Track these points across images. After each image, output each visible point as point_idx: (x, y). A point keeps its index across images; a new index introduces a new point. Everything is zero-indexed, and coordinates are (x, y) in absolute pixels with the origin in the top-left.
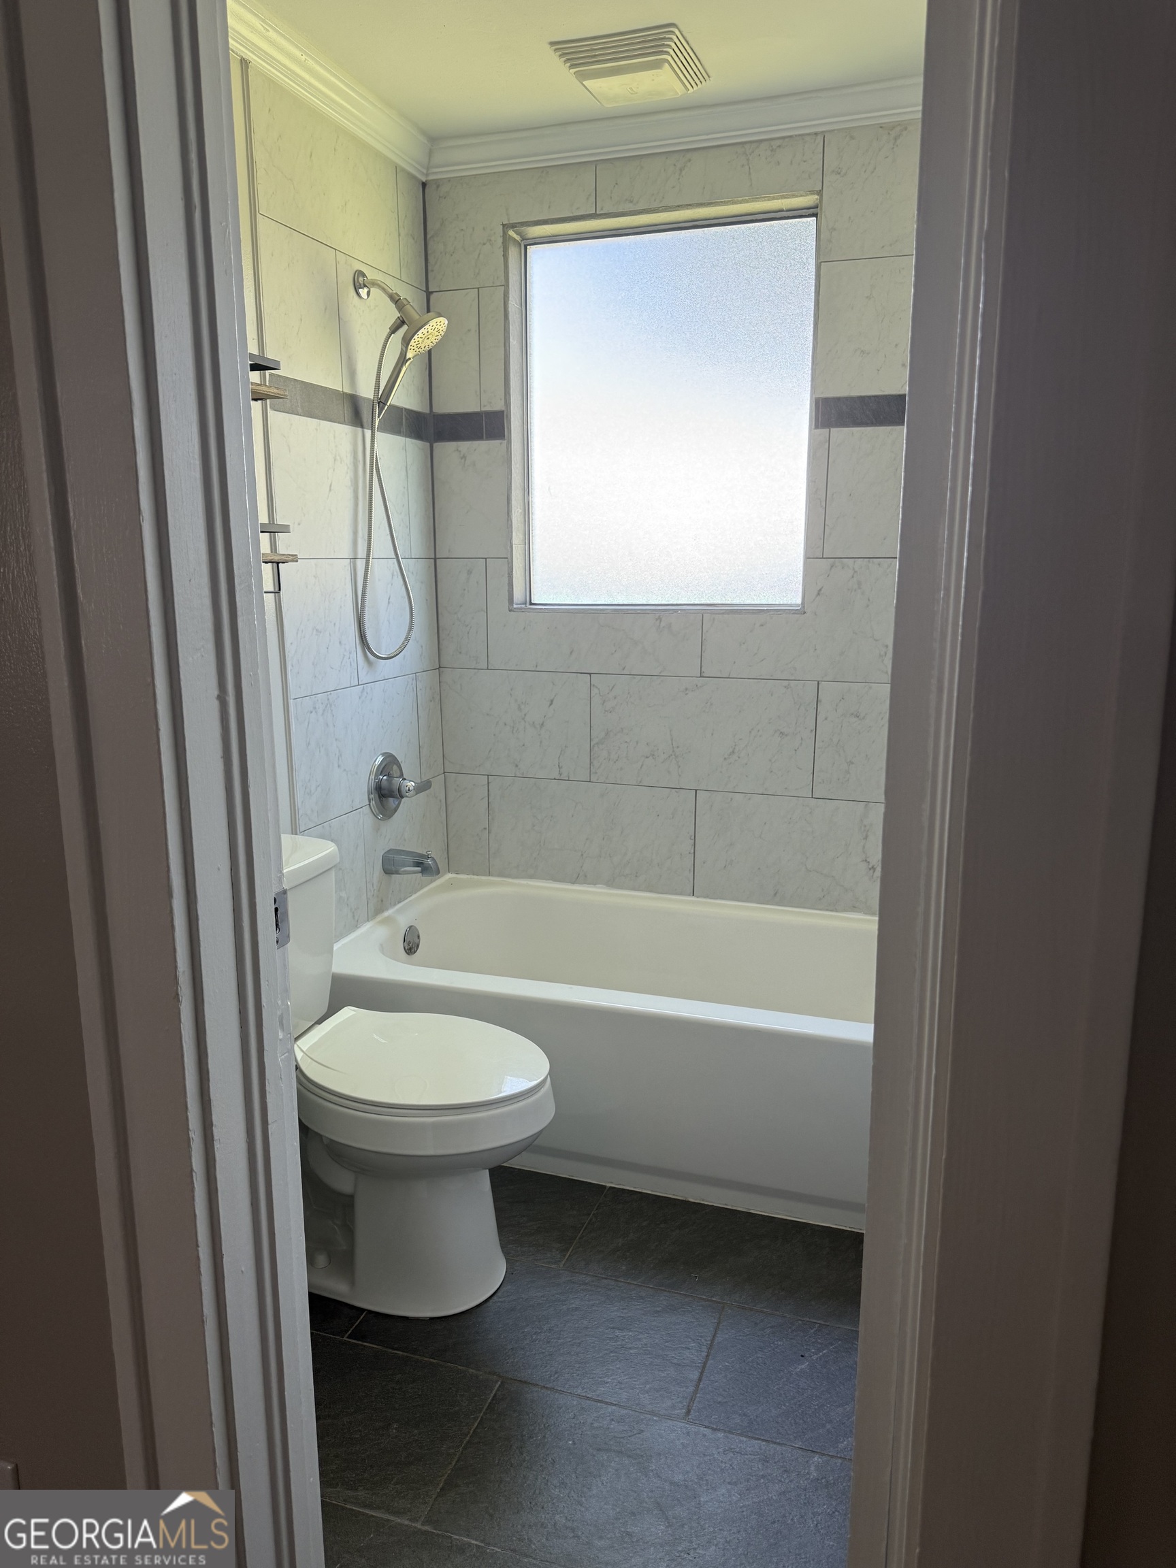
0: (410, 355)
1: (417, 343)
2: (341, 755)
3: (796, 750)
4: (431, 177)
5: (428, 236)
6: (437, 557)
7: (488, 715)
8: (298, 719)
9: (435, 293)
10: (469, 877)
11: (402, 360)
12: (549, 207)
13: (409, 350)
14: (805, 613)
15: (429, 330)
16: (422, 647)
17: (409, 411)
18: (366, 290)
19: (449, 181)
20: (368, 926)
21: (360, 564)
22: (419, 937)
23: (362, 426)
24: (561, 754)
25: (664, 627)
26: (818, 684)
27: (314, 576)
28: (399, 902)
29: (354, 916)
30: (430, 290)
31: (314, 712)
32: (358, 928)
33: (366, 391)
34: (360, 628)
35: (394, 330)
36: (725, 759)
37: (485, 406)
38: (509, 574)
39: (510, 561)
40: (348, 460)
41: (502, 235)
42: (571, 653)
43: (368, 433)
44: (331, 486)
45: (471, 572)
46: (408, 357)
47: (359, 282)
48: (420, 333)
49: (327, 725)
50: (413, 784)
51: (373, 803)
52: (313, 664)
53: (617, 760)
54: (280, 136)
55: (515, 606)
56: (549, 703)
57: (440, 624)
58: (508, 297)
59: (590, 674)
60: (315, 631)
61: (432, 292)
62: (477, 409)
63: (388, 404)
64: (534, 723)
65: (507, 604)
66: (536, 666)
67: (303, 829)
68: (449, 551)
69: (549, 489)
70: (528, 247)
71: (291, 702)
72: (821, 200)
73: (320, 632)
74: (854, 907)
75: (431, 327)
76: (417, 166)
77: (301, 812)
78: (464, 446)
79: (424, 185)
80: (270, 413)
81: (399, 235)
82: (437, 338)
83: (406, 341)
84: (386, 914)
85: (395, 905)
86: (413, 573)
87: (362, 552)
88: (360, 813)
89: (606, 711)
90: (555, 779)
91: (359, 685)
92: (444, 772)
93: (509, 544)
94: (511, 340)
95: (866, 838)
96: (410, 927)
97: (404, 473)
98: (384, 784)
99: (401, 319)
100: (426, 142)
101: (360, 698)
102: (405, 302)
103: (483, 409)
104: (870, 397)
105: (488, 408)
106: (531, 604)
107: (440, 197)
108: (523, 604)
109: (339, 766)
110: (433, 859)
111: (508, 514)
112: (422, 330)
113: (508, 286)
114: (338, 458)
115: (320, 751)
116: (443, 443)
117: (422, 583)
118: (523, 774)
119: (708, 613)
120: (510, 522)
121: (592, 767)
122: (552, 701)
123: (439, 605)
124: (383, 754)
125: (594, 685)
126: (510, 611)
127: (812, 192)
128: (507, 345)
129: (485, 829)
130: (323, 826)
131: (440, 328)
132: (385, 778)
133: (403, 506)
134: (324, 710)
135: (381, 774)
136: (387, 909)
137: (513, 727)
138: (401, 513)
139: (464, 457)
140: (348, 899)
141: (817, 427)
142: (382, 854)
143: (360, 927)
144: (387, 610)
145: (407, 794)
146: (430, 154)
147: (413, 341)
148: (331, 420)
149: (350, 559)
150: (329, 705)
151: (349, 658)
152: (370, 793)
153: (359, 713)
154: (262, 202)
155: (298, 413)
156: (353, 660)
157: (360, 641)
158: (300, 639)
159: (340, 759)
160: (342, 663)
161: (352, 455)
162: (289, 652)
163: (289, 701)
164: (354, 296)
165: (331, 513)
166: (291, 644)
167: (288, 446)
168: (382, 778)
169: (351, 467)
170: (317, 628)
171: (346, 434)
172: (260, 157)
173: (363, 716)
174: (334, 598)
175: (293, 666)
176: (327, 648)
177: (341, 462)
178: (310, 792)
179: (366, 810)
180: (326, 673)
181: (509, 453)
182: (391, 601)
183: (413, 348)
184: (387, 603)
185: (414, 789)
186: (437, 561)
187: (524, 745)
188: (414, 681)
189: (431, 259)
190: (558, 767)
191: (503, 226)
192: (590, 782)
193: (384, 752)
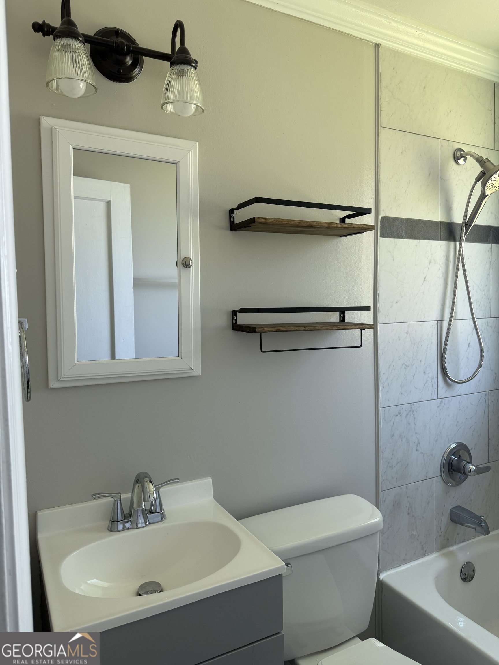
1: (491, 184)
2: (419, 443)
8: (385, 420)
13: (486, 190)
16: (496, 374)
17: (496, 228)
18: (463, 159)
20: (434, 555)
21: (445, 324)
22: (474, 570)
23: (455, 240)
27: (406, 333)
29: (423, 548)
31: (399, 415)
32: (426, 556)
33: (457, 218)
34: (442, 365)
35: (478, 180)
40: (442, 261)
43: (458, 244)
44: (425, 278)
46: (486, 194)
47: (459, 154)
48: (493, 177)
49: (409, 424)
50: (475, 468)
51: (444, 475)
52: (401, 386)
54: (401, 81)
60: (404, 365)
63: (473, 225)
67: (383, 489)
71: (381, 410)
73: (408, 366)
77: (383, 478)
80: (380, 239)
81: (495, 123)
83: (484, 185)
84: (450, 549)
86: (491, 327)
87: (447, 316)
88: (433, 481)
91: (438, 399)
96: (468, 563)
97: (488, 266)
98: (454, 463)
99: (483, 172)
101: (438, 407)
102: (487, 160)
109: (417, 450)
110: (485, 522)
114: (433, 261)
115: (402, 440)
117: (498, 333)
124: (457, 443)
130: (401, 488)
132: (456, 459)
133: (486, 286)
134: (407, 415)
135: (453, 455)
136: (451, 546)
138: (484, 290)
140: (418, 536)
142: (450, 508)
143: (428, 555)
144: (466, 352)
145: (469, 473)
147: (488, 183)
148: (429, 239)
149: (438, 321)
150: (411, 412)
151: (431, 382)
152: (442, 466)
153: (436, 416)
154: (384, 120)
155: (402, 238)
156: (435, 383)
157: (441, 371)
158: (392, 371)
159: (418, 445)
160: (424, 385)
161: (445, 258)
162: (381, 379)
163: (379, 408)
164: (453, 164)
165: (424, 294)
166: (384, 374)
167: (393, 257)
168: (454, 458)
169: (443, 266)
170: (406, 364)
171: (441, 246)
172: (384, 95)
173: (440, 419)
174: (422, 345)
175: (383, 387)
176: (413, 376)
177: (435, 263)
178: (392, 465)
179: (439, 479)
180: (410, 392)
182: (470, 345)
183: (489, 188)
184: (467, 347)
185: (474, 471)
188: (487, 396)
193: (456, 441)
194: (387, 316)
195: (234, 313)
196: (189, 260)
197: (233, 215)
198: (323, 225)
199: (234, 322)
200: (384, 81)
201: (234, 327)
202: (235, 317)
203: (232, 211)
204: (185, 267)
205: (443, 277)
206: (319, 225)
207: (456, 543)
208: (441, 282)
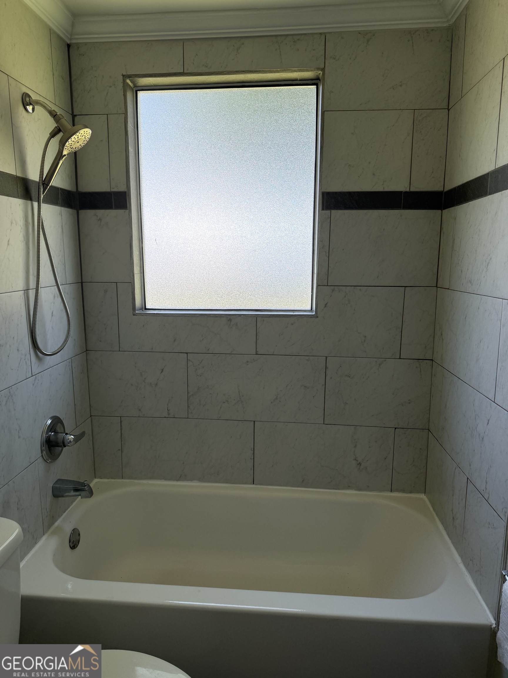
0: (65, 152)
1: (70, 145)
2: (20, 429)
3: (314, 397)
4: (74, 41)
5: (73, 79)
6: (83, 281)
7: (120, 379)
9: (78, 116)
10: (109, 480)
11: (60, 155)
12: (153, 66)
13: (64, 149)
14: (317, 317)
17: (63, 190)
18: (31, 107)
19: (86, 45)
20: (43, 539)
21: (31, 294)
22: (79, 535)
23: (31, 200)
24: (169, 402)
25: (233, 325)
26: (326, 358)
29: (33, 538)
30: (75, 114)
32: (37, 544)
33: (33, 175)
34: (33, 339)
35: (53, 135)
36: (272, 402)
37: (113, 188)
38: (132, 292)
39: (133, 284)
40: (21, 222)
41: (122, 82)
42: (175, 340)
43: (36, 204)
44: (9, 241)
45: (107, 291)
46: (64, 154)
47: (26, 101)
48: (72, 138)
49: (9, 411)
50: (73, 437)
51: (44, 454)
53: (205, 405)
55: (137, 312)
56: (160, 372)
57: (87, 323)
58: (127, 122)
59: (187, 353)
61: (76, 115)
62: (109, 190)
63: (50, 185)
64: (151, 383)
65: (131, 310)
66: (152, 349)
68: (92, 278)
69: (155, 240)
70: (138, 92)
72: (324, 74)
73: (3, 346)
74: (349, 487)
75: (80, 135)
76: (64, 32)
78: (100, 212)
79: (69, 46)
81: (53, 75)
82: (84, 142)
83: (62, 143)
84: (56, 524)
85: (62, 515)
86: (68, 294)
87: (33, 285)
88: (36, 465)
89: (197, 375)
90: (165, 417)
91: (32, 376)
92: (91, 416)
93: (132, 274)
94: (130, 148)
95: (355, 447)
96: (74, 530)
97: (60, 230)
98: (52, 438)
99: (58, 128)
100: (69, 15)
101: (33, 385)
102: (61, 117)
103: (112, 190)
104: (354, 193)
105: (115, 190)
106: (146, 309)
107: (79, 54)
108: (141, 310)
109: (19, 437)
110: (88, 485)
111: (131, 255)
112: (74, 136)
113: (127, 114)
114: (13, 221)
115: (4, 432)
116: (85, 211)
117: (74, 299)
118: (144, 415)
119: (259, 317)
120: (132, 260)
121: (189, 409)
122: (162, 370)
123: (85, 312)
125: (189, 360)
126: (134, 315)
127: (318, 69)
128: (128, 151)
129: (119, 450)
131: (86, 135)
132: (52, 433)
133: (61, 251)
134: (6, 402)
135: (49, 433)
136: (56, 521)
137: (137, 387)
139: (100, 220)
140: (28, 528)
141: (323, 209)
142: (52, 486)
143: (38, 542)
144: (51, 321)
145: (69, 444)
146: (73, 25)
147: (67, 143)
148: (8, 195)
149: (24, 290)
150: (10, 397)
151: (25, 359)
152: (42, 446)
153: (33, 395)
156: (28, 360)
157: (33, 345)
159: (20, 431)
160: (19, 364)
161: (24, 219)
164: (22, 110)
165: (9, 260)
169: (23, 228)
171: (19, 205)
173: (36, 397)
174: (13, 320)
176: (8, 356)
177: (16, 225)
179: (40, 460)
180: (7, 374)
181: (131, 218)
182: (53, 314)
183: (67, 148)
184: (51, 315)
185: (74, 440)
186: (83, 283)
187: (144, 397)
188: (71, 363)
189: (75, 94)
190: (167, 410)
191: (123, 76)
192: (188, 418)
193: (51, 416)
205: (24, 241)
207: (59, 517)
208: (22, 246)
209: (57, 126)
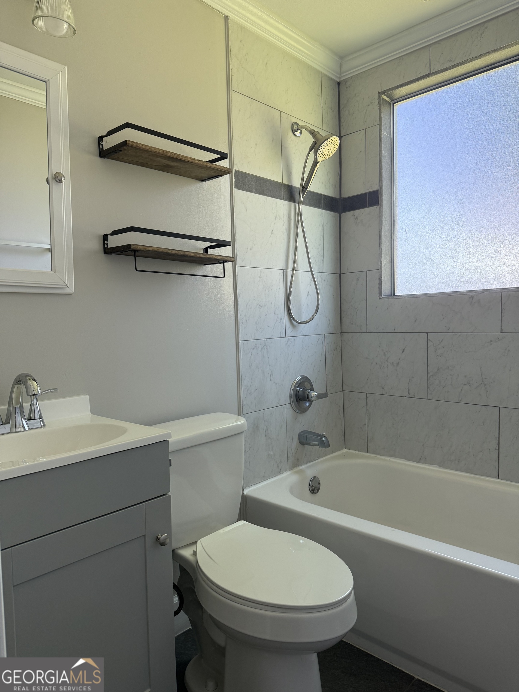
0: (319, 159)
1: (321, 152)
2: (272, 374)
4: (342, 79)
5: (341, 108)
6: (341, 273)
7: (367, 358)
8: (244, 352)
9: (344, 137)
10: (356, 452)
11: (316, 163)
12: (404, 77)
13: (317, 157)
15: (328, 144)
16: (329, 320)
17: (326, 197)
18: (299, 132)
19: (351, 78)
20: (287, 473)
21: (289, 273)
22: (319, 484)
23: (294, 202)
24: (409, 381)
25: (475, 302)
27: (259, 277)
28: (310, 462)
29: (278, 466)
30: (341, 136)
31: (255, 348)
32: (281, 474)
33: (297, 183)
35: (311, 150)
37: (368, 189)
38: (379, 278)
39: (380, 270)
40: (285, 218)
41: (378, 98)
42: (415, 321)
43: (297, 205)
44: (272, 231)
45: (359, 279)
46: (318, 161)
47: (295, 129)
48: (322, 146)
49: (264, 357)
50: (316, 394)
51: (293, 404)
52: (256, 323)
53: (445, 386)
54: (247, 54)
55: (383, 296)
56: (402, 351)
57: (342, 309)
58: (382, 130)
59: (427, 333)
60: (258, 306)
62: (364, 192)
63: (308, 189)
64: (393, 363)
65: (378, 295)
66: (395, 329)
67: (245, 412)
68: (348, 269)
69: (406, 231)
70: (395, 104)
71: (240, 342)
73: (262, 307)
75: (328, 142)
76: (334, 73)
77: (244, 403)
78: (357, 212)
79: (339, 84)
80: (235, 190)
81: (322, 107)
82: (334, 149)
84: (301, 468)
85: (307, 463)
86: (324, 281)
87: (290, 267)
88: (284, 407)
89: (437, 355)
90: (406, 397)
91: (286, 337)
92: (343, 391)
93: (380, 262)
94: (383, 152)
96: (314, 477)
97: (321, 228)
98: (300, 393)
99: (315, 142)
100: (338, 59)
101: (286, 344)
102: (317, 133)
103: (367, 191)
105: (370, 190)
106: (394, 295)
107: (347, 87)
108: (390, 296)
109: (271, 380)
110: (326, 438)
111: (380, 245)
112: (324, 144)
113: (382, 125)
114: (278, 217)
115: (258, 371)
116: (346, 213)
117: (331, 286)
118: (386, 393)
119: (505, 292)
120: (381, 250)
121: (429, 390)
122: (404, 350)
123: (342, 299)
124: (301, 376)
125: (430, 340)
126: (380, 299)
128: (381, 155)
129: (365, 424)
130: (259, 413)
131: (335, 143)
132: (301, 389)
133: (320, 245)
134: (262, 349)
135: (298, 387)
136: (301, 465)
137: (381, 365)
138: (318, 249)
139: (357, 218)
140: (274, 456)
142: (298, 433)
143: (282, 473)
144: (306, 299)
145: (312, 399)
146: (341, 66)
147: (319, 151)
148: (274, 197)
149: (283, 270)
150: (265, 346)
151: (280, 322)
152: (291, 397)
153: (285, 352)
154: (234, 85)
155: (252, 192)
156: (283, 323)
157: (288, 314)
158: (249, 309)
159: (272, 376)
160: (275, 324)
161: (287, 216)
162: (240, 315)
163: (239, 342)
164: (291, 135)
165: (272, 245)
166: (242, 311)
167: (246, 208)
168: (299, 389)
169: (286, 222)
170: (260, 304)
171: (284, 205)
172: (234, 62)
173: (288, 354)
174: (272, 290)
175: (242, 323)
176: (266, 316)
177: (280, 219)
178: (251, 392)
179: (288, 406)
180: (264, 329)
181: (381, 212)
182: (309, 294)
183: (320, 156)
184: (307, 295)
185: (316, 396)
186: (341, 275)
187: (387, 376)
188: (323, 339)
189: (342, 120)
190: (407, 389)
191: (379, 93)
192: (428, 399)
193: (301, 375)
194: (244, 260)
195: (105, 237)
196: (61, 176)
197: (101, 143)
198: (188, 159)
199: (106, 246)
200: (233, 51)
201: (107, 251)
202: (106, 241)
203: (101, 138)
204: (58, 182)
205: (286, 232)
206: (185, 158)
207: (304, 463)
208: (285, 236)
209: (314, 141)
